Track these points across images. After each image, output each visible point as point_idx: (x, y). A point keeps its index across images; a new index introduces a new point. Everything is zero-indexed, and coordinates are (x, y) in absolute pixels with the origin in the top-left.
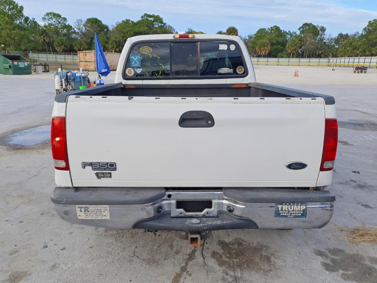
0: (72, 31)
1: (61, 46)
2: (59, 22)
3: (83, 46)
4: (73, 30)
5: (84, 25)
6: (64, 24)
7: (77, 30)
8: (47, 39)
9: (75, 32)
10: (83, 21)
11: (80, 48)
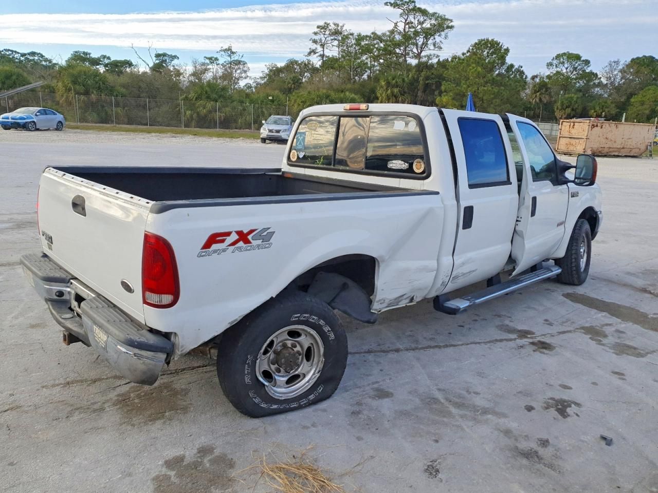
0: (594, 83)
1: (565, 110)
2: (575, 69)
3: (606, 110)
4: (598, 81)
5: (622, 71)
6: (584, 71)
7: (604, 81)
8: (545, 97)
9: (600, 85)
10: (621, 63)
11: (601, 113)
